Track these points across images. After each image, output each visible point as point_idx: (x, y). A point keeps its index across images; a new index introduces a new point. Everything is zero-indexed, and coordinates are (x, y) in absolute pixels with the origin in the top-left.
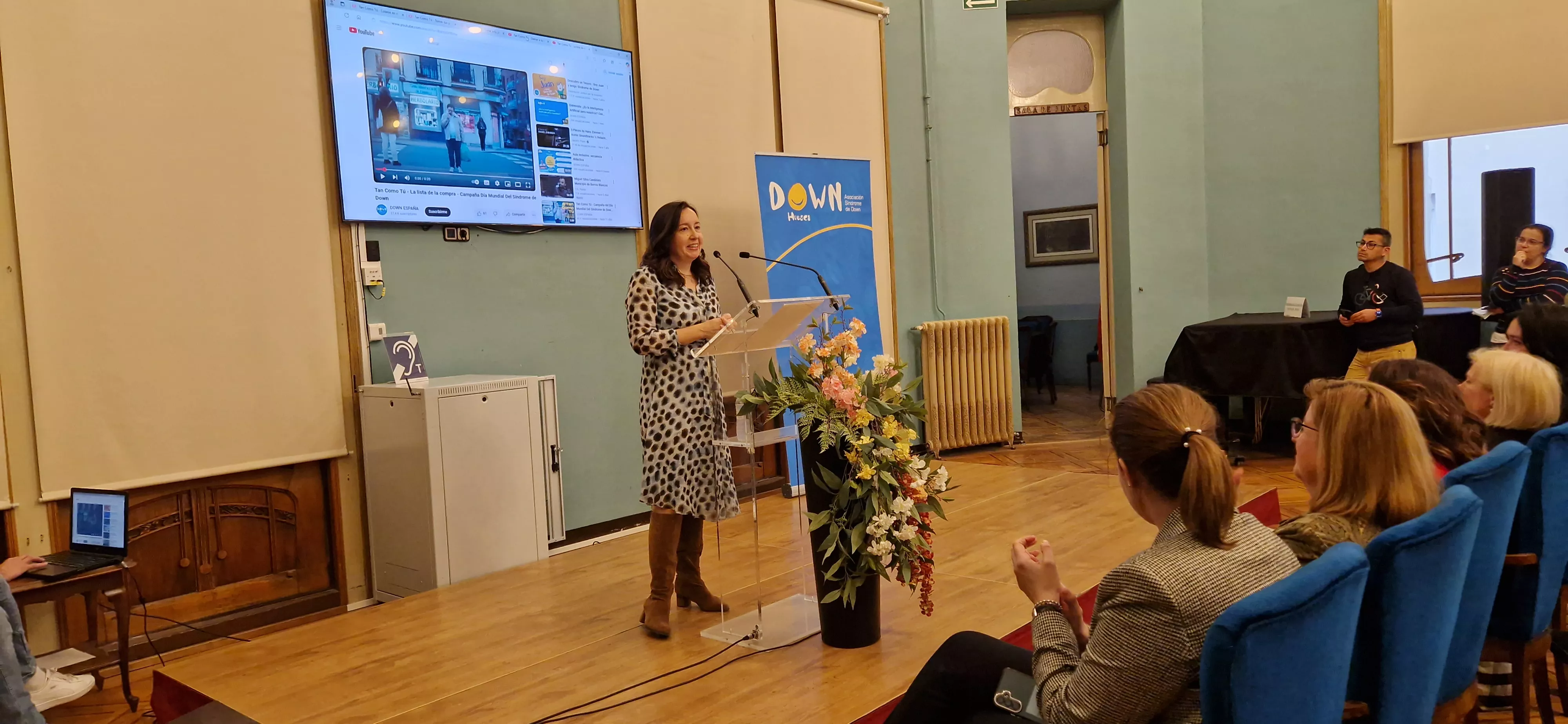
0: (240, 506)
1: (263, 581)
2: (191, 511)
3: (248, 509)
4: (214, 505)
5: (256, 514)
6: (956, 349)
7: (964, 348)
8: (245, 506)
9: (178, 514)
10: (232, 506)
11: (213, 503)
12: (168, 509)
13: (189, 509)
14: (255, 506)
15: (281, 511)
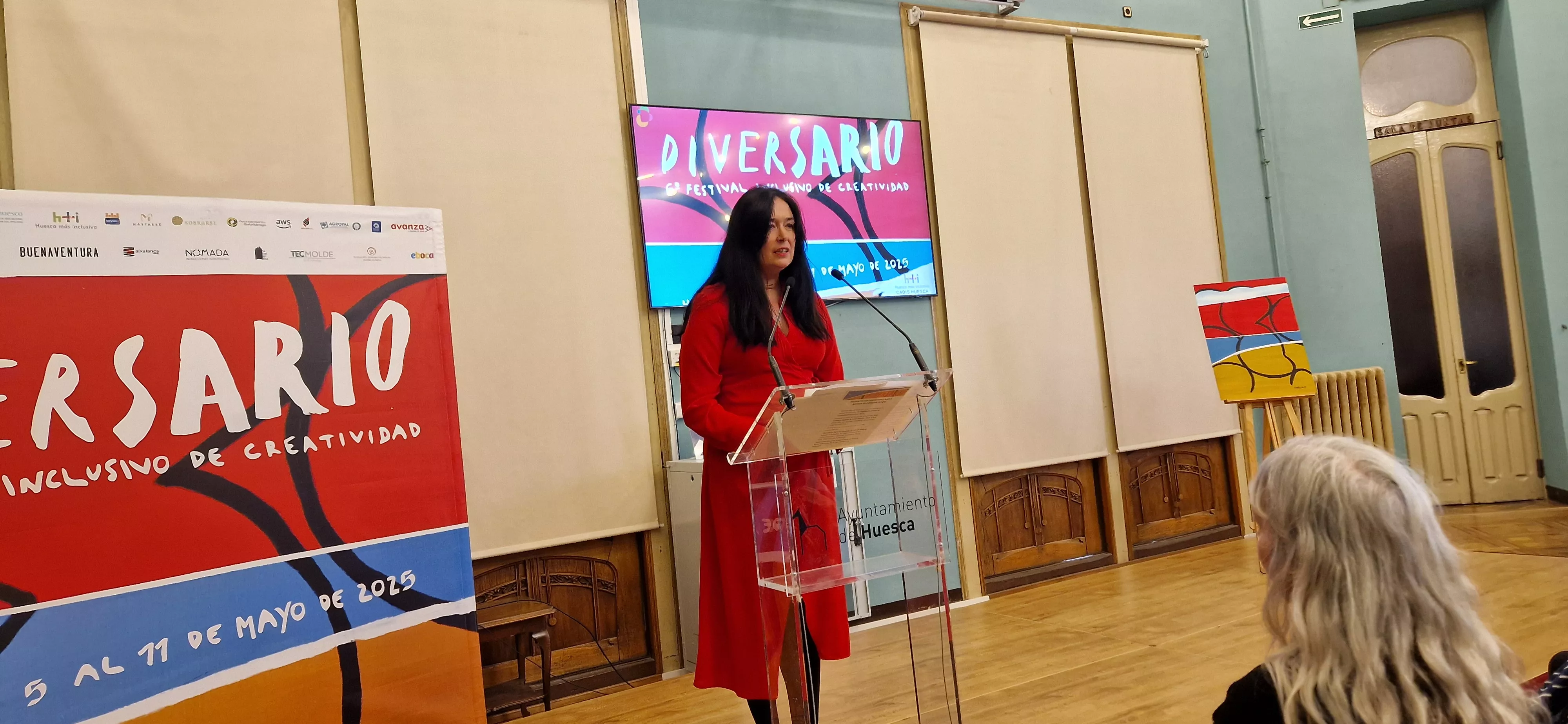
0: (567, 576)
1: (588, 647)
2: (526, 580)
3: (574, 579)
4: (545, 575)
5: (582, 583)
8: (571, 576)
9: (515, 583)
10: (561, 576)
11: (545, 573)
12: (507, 579)
13: (524, 578)
14: (580, 576)
15: (603, 581)
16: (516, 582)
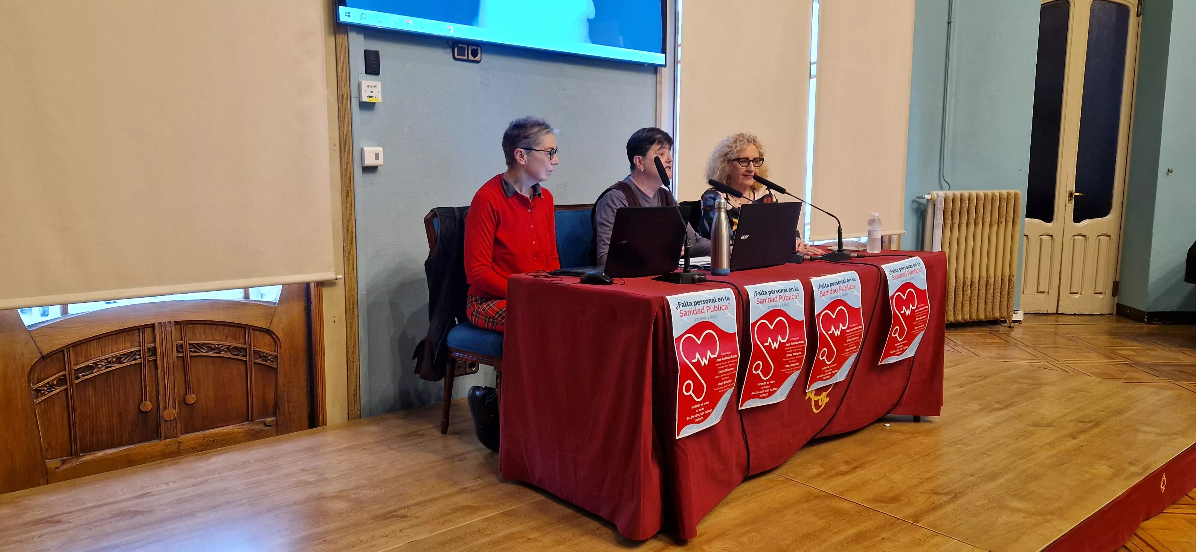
0: (212, 345)
1: (237, 429)
2: (155, 348)
4: (182, 342)
5: (232, 354)
6: (964, 221)
7: (972, 221)
8: (219, 345)
11: (182, 340)
12: (128, 345)
13: (153, 345)
14: (231, 346)
15: (262, 352)
16: (140, 350)
